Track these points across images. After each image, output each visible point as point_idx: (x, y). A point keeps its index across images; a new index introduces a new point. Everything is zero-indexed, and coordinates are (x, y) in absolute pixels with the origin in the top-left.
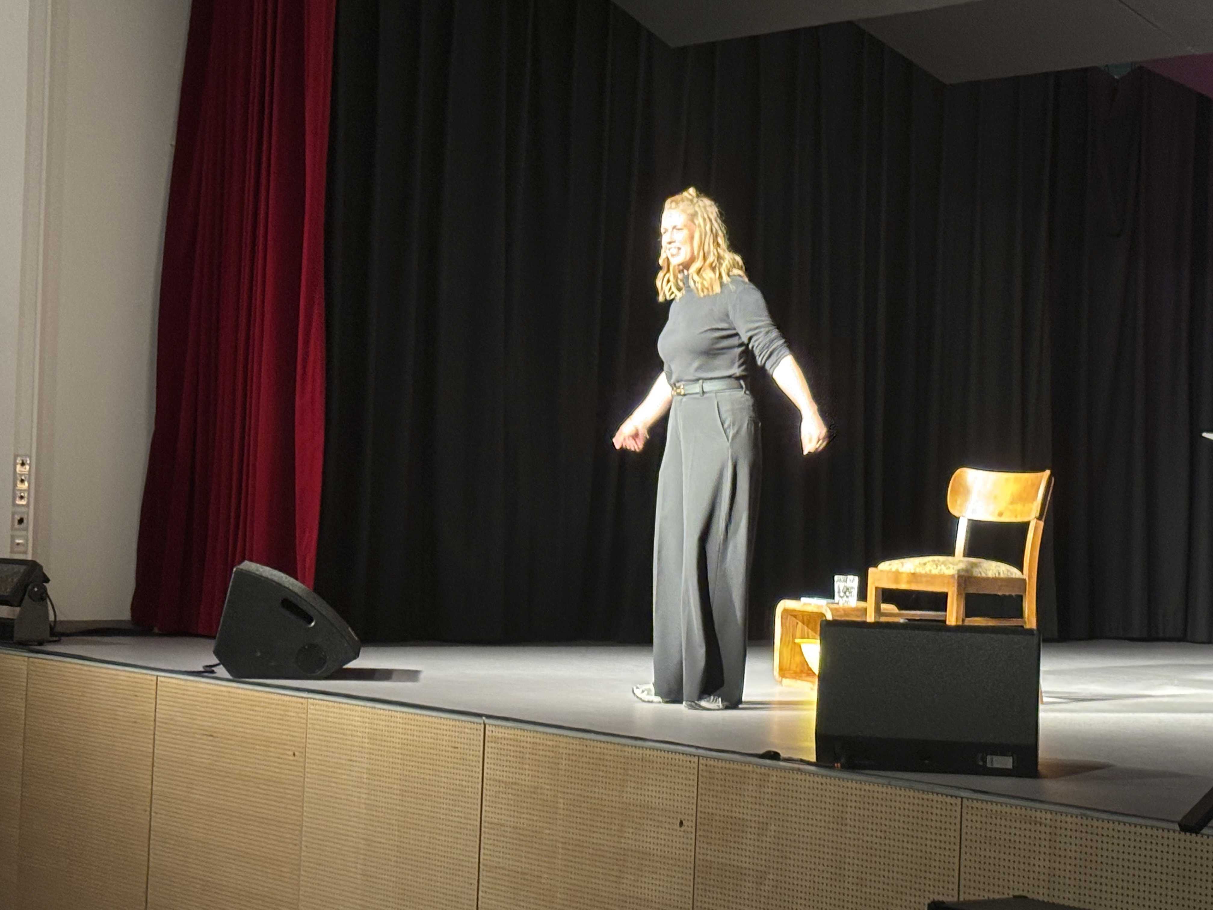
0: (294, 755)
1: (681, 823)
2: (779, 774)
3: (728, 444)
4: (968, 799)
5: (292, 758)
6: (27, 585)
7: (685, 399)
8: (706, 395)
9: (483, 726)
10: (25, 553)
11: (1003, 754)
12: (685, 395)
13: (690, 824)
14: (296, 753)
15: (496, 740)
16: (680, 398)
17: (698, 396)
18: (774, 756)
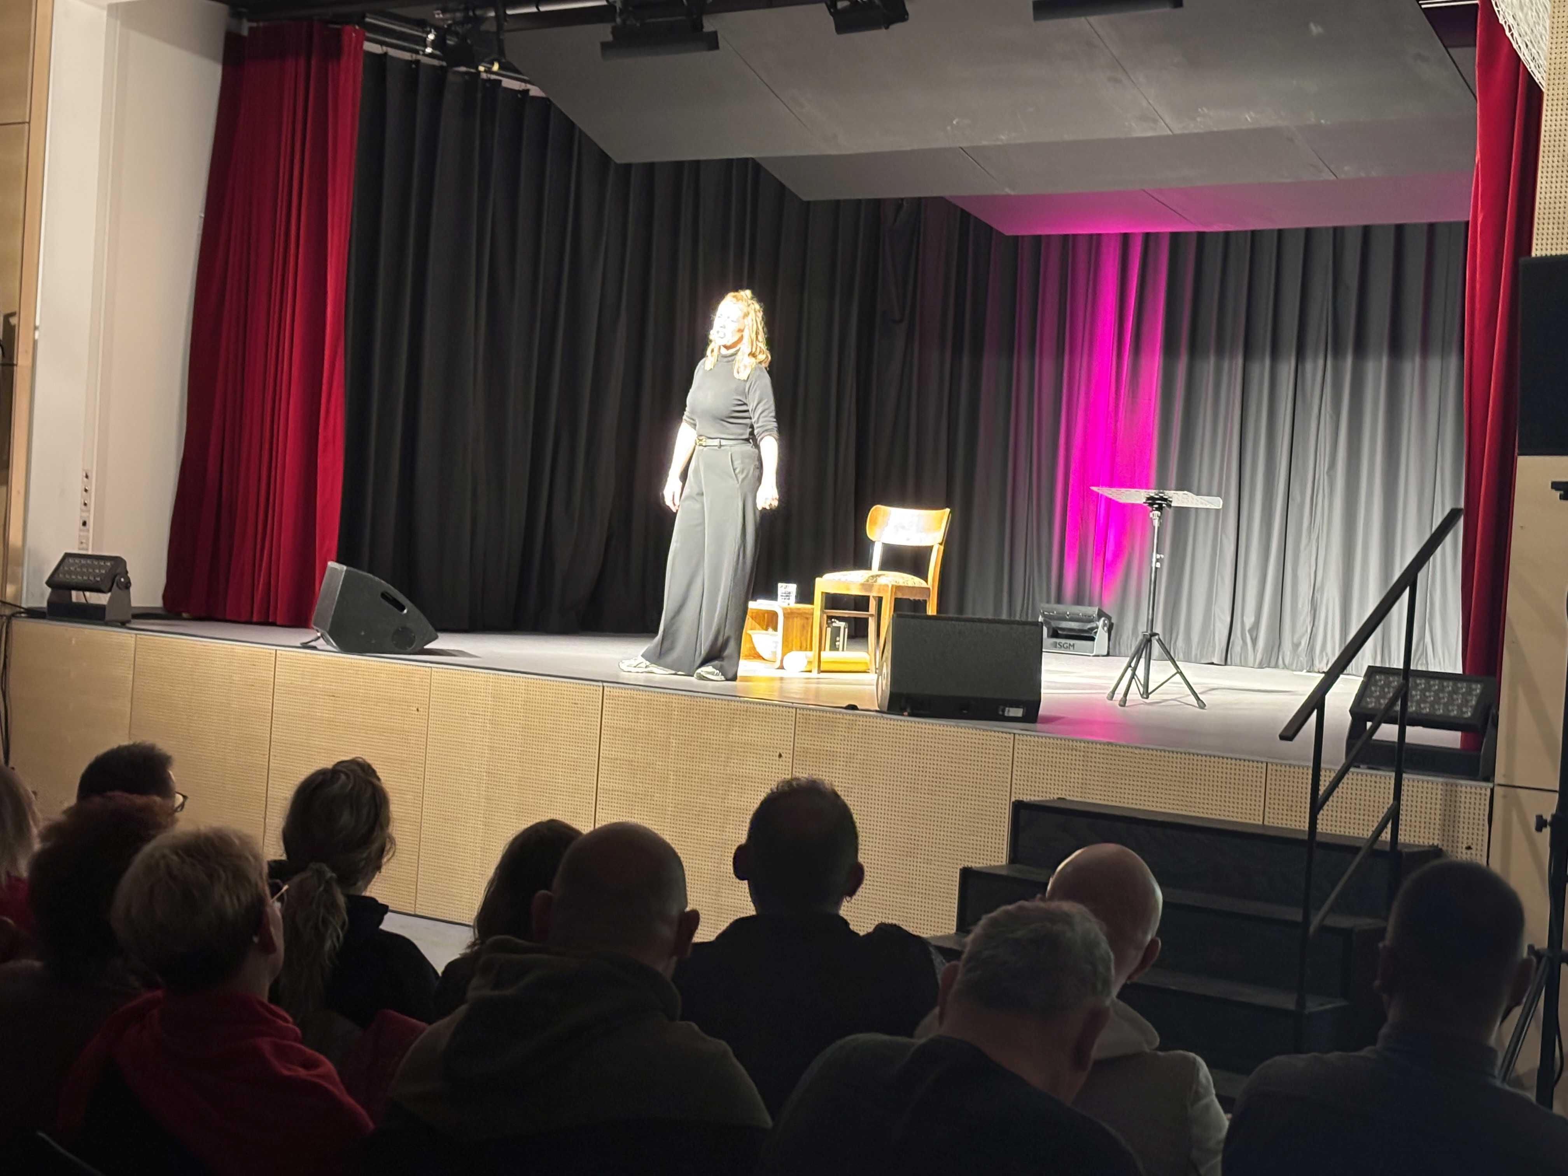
0: (418, 710)
1: (780, 756)
2: (865, 719)
3: (738, 486)
4: (1019, 734)
5: (416, 713)
6: (115, 576)
7: (706, 449)
8: (722, 448)
9: (601, 688)
10: (87, 550)
11: (1018, 707)
12: (705, 446)
13: (788, 756)
14: (420, 709)
15: (613, 698)
16: (701, 448)
17: (717, 448)
18: (853, 707)
